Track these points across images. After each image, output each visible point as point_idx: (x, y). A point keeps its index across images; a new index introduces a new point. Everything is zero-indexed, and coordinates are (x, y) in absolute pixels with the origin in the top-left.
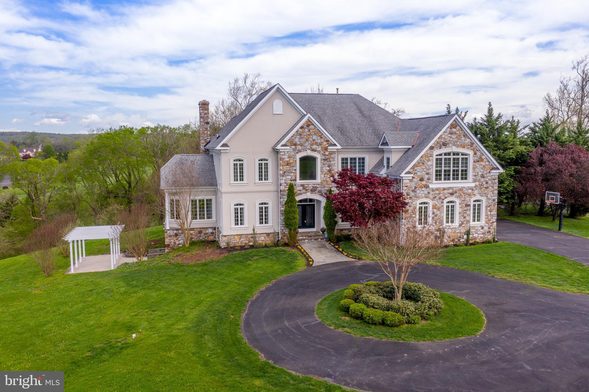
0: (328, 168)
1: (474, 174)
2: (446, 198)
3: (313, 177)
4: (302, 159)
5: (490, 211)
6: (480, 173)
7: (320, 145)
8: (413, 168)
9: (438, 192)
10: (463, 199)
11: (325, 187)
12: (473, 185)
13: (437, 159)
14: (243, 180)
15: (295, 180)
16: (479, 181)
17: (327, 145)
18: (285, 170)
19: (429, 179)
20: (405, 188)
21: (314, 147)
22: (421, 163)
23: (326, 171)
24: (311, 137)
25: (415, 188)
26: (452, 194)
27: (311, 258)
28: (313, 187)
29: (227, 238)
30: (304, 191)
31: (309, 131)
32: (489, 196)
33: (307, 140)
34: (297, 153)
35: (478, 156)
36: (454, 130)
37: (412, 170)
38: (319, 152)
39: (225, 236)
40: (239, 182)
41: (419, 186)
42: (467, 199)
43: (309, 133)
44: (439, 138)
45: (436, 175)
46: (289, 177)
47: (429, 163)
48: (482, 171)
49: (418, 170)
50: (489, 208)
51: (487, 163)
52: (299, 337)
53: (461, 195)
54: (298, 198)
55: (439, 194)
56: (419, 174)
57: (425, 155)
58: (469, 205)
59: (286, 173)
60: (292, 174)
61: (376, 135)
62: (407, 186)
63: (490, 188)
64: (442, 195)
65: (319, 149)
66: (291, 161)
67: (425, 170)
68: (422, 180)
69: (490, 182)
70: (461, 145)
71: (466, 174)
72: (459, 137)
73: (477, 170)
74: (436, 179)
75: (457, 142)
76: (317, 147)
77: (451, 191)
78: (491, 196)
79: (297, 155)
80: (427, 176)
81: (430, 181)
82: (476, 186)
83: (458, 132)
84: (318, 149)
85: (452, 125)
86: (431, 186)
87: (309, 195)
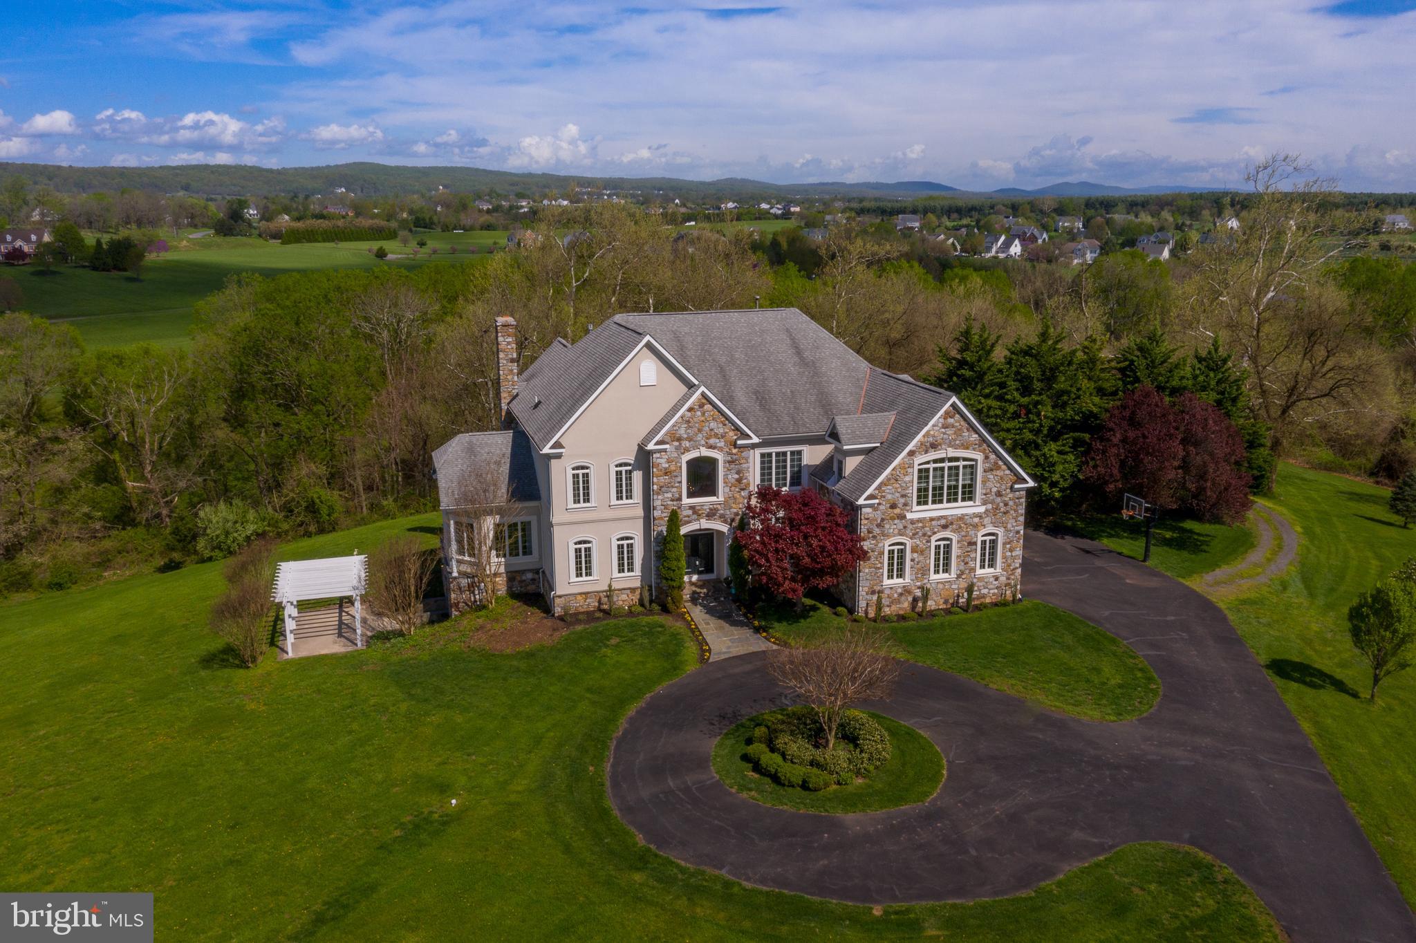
0: (737, 476)
1: (984, 491)
2: (935, 533)
3: (710, 490)
4: (691, 463)
5: (1011, 551)
6: (994, 490)
7: (723, 437)
8: (879, 488)
9: (920, 525)
10: (963, 533)
11: (731, 508)
12: (982, 509)
13: (920, 471)
14: (588, 501)
15: (680, 499)
16: (992, 502)
17: (735, 437)
18: (662, 484)
19: (905, 504)
20: (864, 522)
21: (712, 441)
22: (894, 478)
23: (733, 481)
24: (707, 424)
25: (883, 520)
26: (945, 527)
27: (707, 644)
28: (711, 509)
29: (563, 599)
30: (695, 517)
31: (703, 414)
32: (1009, 526)
33: (700, 431)
34: (683, 453)
35: (992, 461)
36: (951, 421)
37: (877, 492)
38: (721, 449)
39: (560, 597)
40: (582, 505)
41: (888, 517)
42: (972, 533)
43: (703, 418)
44: (924, 436)
45: (919, 497)
46: (669, 495)
47: (907, 479)
48: (998, 485)
49: (888, 491)
50: (1008, 546)
51: (1008, 472)
52: (689, 807)
53: (960, 527)
54: (684, 530)
55: (923, 527)
56: (889, 497)
57: (902, 466)
58: (975, 543)
59: (663, 489)
60: (674, 490)
61: (823, 406)
62: (868, 519)
63: (1012, 512)
64: (927, 529)
65: (722, 444)
66: (673, 468)
67: (899, 490)
68: (893, 506)
69: (1011, 503)
70: (963, 445)
71: (970, 492)
72: (958, 432)
73: (989, 484)
74: (919, 503)
75: (955, 440)
76: (718, 441)
77: (943, 522)
78: (1013, 526)
79: (683, 456)
80: (902, 500)
81: (908, 508)
82: (987, 510)
83: (958, 424)
84: (718, 445)
85: (947, 413)
86: (909, 516)
87: (705, 524)
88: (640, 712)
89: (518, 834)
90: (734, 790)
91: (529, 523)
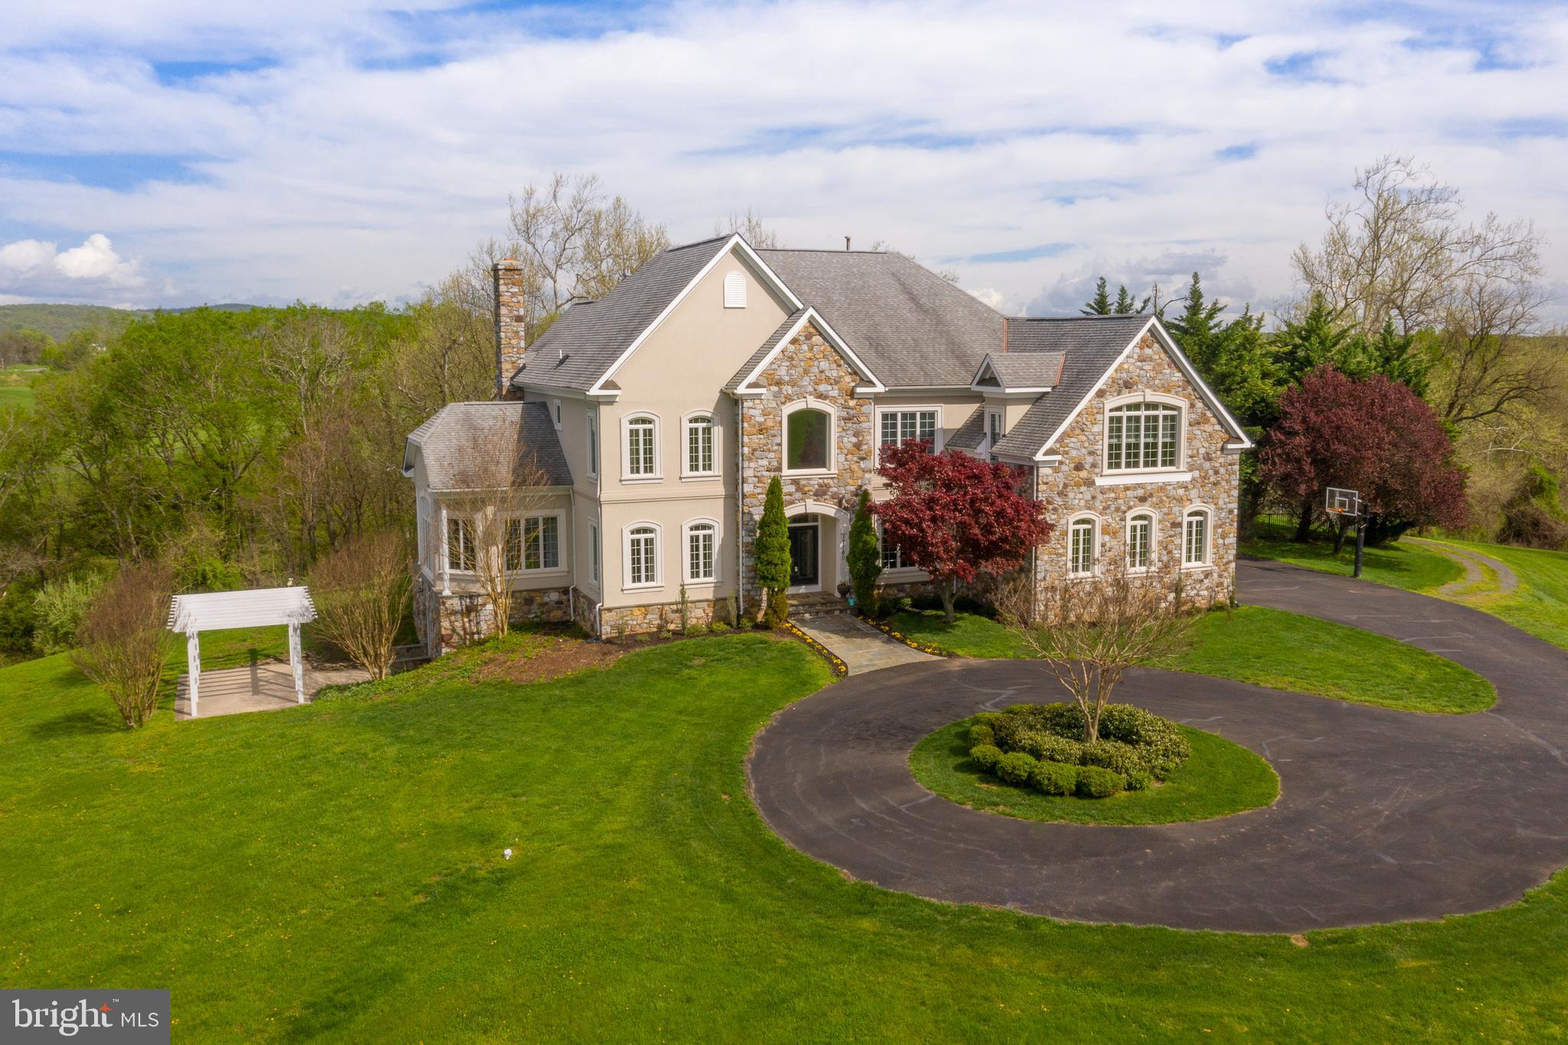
0: (854, 440)
1: (1190, 453)
2: (1130, 508)
3: (819, 459)
4: (795, 419)
5: (1223, 538)
6: (1202, 451)
7: (836, 382)
8: (1060, 440)
9: (1112, 495)
10: (1165, 510)
11: (847, 484)
12: (1187, 477)
13: (1111, 419)
14: (651, 471)
15: (779, 469)
16: (1200, 468)
17: (853, 384)
18: (755, 446)
19: (1094, 466)
20: (1042, 487)
21: (823, 388)
22: (1079, 427)
23: (849, 446)
24: (816, 363)
25: (1065, 486)
26: (1143, 500)
28: (820, 486)
29: (613, 613)
30: (799, 495)
31: (811, 349)
32: (1221, 502)
33: (806, 372)
34: (784, 403)
35: (1199, 411)
36: (1148, 351)
37: (1058, 445)
38: (833, 400)
39: (609, 610)
40: (642, 475)
41: (1072, 483)
42: (1176, 510)
43: (810, 355)
44: (1116, 371)
45: (1110, 456)
46: (765, 462)
47: (1096, 429)
48: (1206, 445)
49: (1072, 445)
50: (1220, 530)
51: (1218, 427)
53: (1161, 501)
54: (789, 512)
55: (1116, 499)
56: (1074, 453)
57: (1087, 411)
58: (1180, 525)
59: (756, 453)
60: (772, 455)
62: (1047, 483)
63: (1224, 483)
64: (1121, 501)
65: (835, 393)
66: (770, 423)
67: (1086, 444)
68: (1079, 467)
69: (1222, 470)
70: (1163, 386)
71: (1172, 454)
72: (1158, 369)
73: (1196, 443)
74: (1110, 466)
75: (1154, 379)
76: (830, 387)
77: (1140, 492)
78: (1225, 503)
79: (783, 407)
80: (1090, 459)
81: (1097, 470)
82: (1194, 479)
83: (1157, 357)
84: (831, 394)
85: (1143, 340)
86: (1100, 482)
87: (812, 506)
88: (771, 731)
89: (633, 883)
90: (969, 807)
91: (554, 519)
